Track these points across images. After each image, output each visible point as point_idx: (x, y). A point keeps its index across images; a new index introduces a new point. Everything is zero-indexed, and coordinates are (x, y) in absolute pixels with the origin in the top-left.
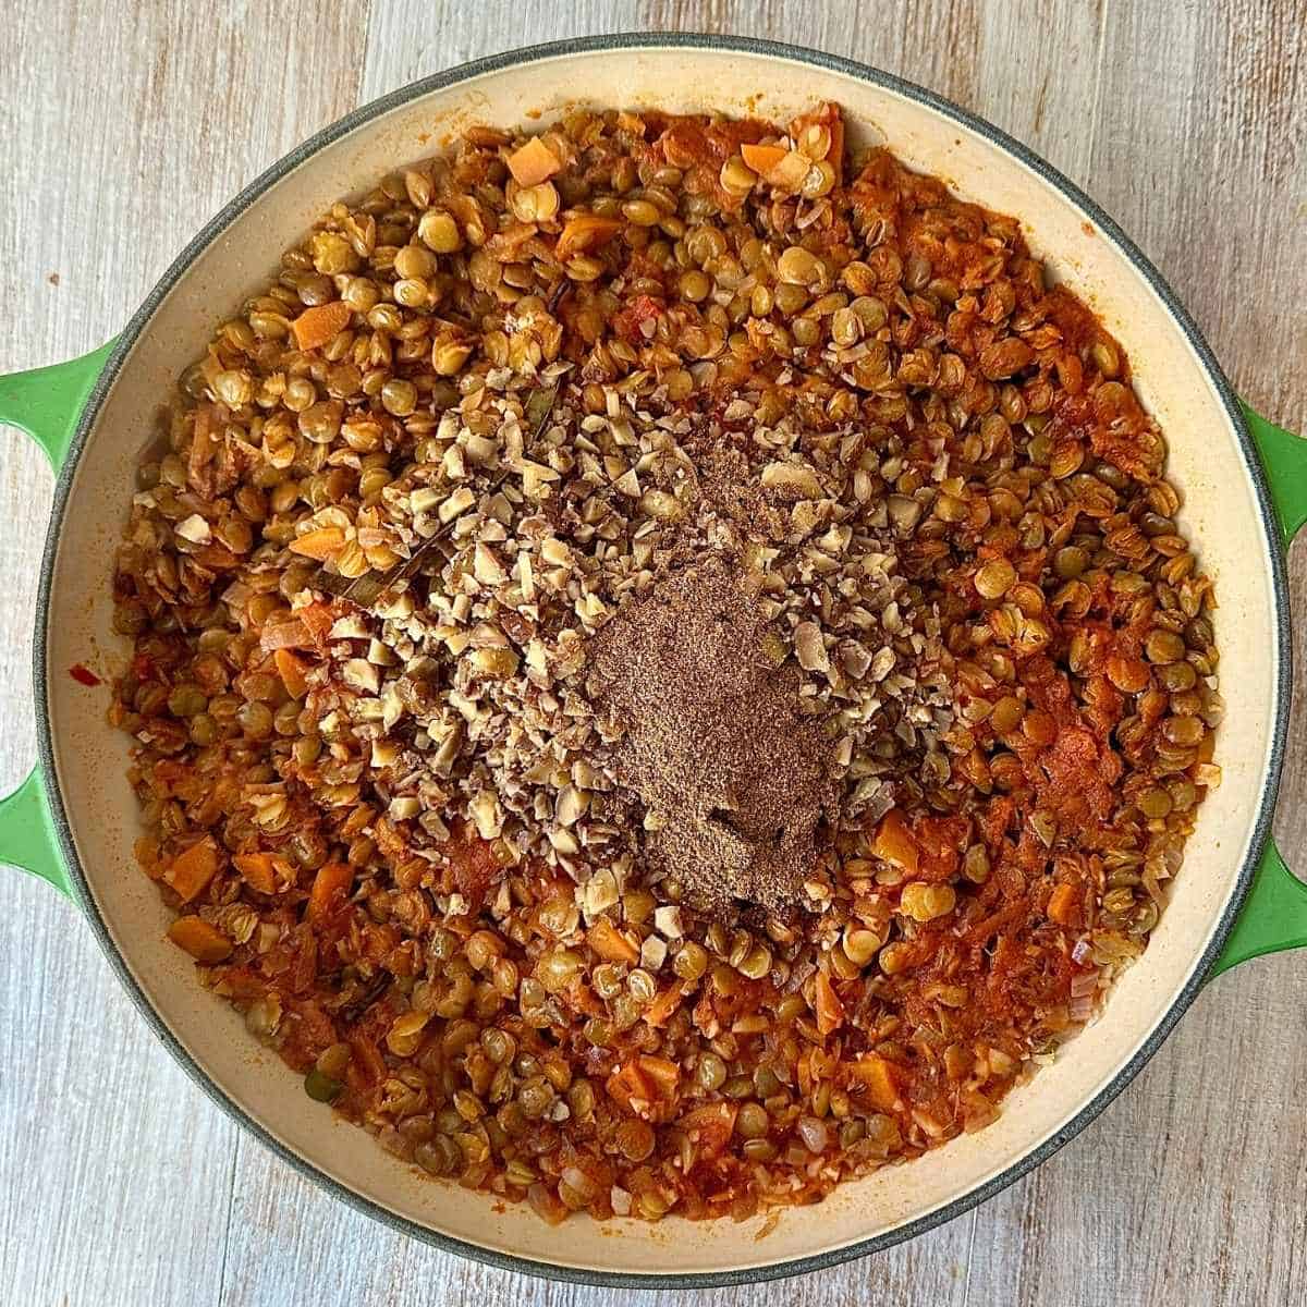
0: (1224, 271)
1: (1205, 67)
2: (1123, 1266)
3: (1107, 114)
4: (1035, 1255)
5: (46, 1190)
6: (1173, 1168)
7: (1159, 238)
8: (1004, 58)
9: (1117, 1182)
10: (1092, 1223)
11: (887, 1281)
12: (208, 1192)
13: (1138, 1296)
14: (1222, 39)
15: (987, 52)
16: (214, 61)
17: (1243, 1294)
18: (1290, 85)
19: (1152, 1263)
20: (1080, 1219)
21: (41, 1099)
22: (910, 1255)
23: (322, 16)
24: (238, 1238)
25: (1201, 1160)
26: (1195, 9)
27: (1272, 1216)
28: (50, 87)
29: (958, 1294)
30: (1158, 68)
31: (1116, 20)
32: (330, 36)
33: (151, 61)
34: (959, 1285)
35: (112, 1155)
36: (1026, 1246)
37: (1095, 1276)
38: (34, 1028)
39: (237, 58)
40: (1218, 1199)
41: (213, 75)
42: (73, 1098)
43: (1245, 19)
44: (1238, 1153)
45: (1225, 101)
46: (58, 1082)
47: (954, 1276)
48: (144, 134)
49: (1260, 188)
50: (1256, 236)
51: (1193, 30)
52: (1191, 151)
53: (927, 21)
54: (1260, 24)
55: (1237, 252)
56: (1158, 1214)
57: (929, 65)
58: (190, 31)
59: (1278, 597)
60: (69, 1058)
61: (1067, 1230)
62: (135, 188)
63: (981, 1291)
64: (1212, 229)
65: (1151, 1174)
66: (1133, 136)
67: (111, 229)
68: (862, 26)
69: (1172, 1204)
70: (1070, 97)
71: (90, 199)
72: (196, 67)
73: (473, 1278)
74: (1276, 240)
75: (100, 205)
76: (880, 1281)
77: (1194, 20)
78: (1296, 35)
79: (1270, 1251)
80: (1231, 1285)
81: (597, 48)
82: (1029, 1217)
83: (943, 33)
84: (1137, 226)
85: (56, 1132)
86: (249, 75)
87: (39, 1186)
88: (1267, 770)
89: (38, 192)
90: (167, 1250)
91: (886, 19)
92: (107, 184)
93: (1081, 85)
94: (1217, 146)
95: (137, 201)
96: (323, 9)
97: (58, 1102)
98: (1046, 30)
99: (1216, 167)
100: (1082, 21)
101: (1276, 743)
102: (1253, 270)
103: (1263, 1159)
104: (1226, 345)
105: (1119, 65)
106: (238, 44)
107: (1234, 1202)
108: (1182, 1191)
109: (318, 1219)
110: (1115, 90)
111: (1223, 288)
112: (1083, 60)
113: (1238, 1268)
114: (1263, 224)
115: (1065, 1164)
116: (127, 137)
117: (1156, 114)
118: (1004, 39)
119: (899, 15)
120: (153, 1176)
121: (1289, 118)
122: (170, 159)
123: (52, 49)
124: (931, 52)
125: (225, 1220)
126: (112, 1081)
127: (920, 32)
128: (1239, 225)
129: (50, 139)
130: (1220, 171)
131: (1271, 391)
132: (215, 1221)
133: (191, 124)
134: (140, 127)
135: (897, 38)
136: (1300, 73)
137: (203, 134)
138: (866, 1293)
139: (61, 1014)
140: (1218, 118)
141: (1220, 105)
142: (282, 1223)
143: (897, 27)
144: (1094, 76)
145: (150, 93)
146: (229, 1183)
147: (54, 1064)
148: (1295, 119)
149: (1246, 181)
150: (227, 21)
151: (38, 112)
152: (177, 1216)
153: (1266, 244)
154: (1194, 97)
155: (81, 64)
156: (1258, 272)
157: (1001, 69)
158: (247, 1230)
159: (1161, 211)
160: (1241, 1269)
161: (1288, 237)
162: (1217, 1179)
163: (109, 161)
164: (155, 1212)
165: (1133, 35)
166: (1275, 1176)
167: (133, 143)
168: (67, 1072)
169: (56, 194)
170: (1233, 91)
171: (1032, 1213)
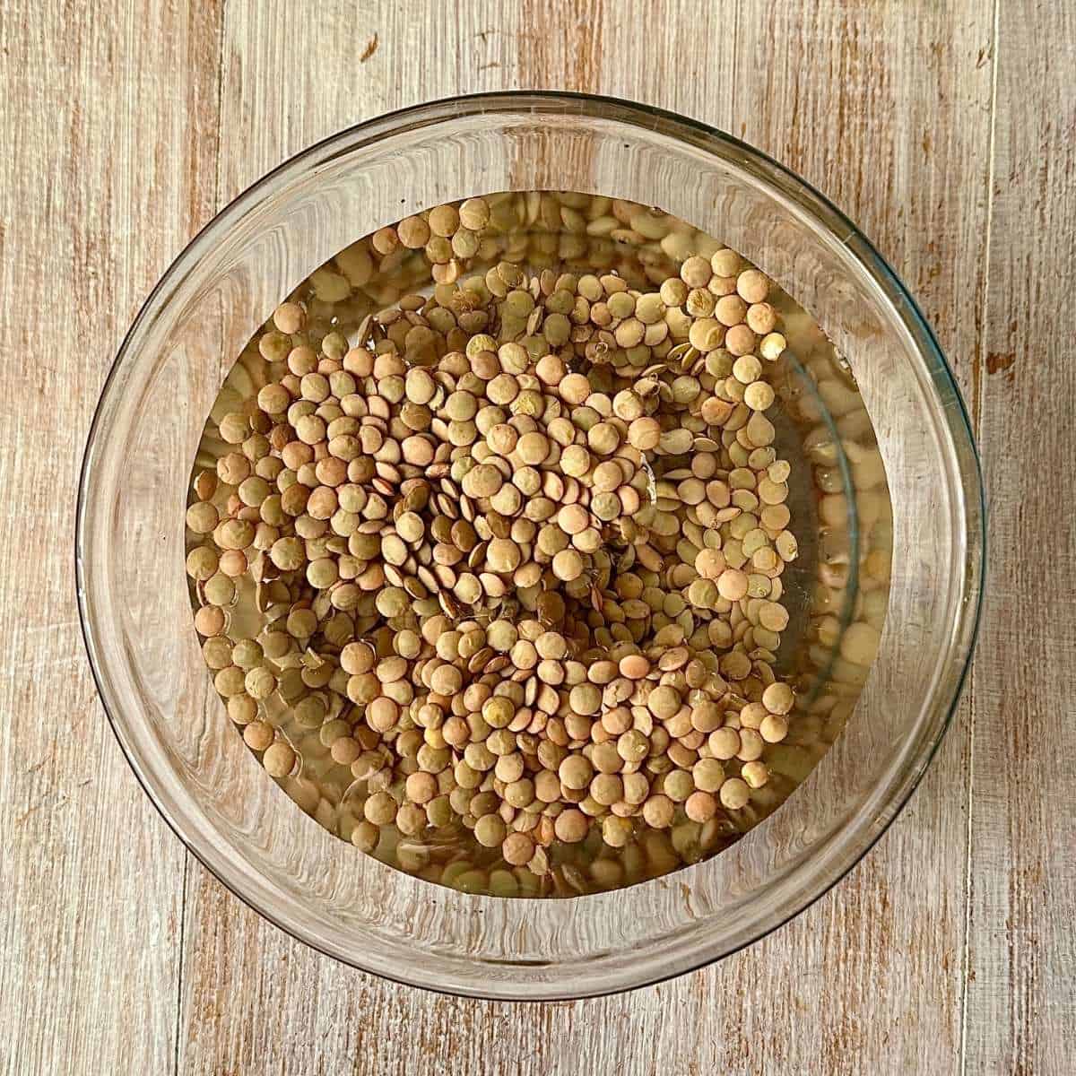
82: (1020, 1068)
115: (1053, 1007)
122: (35, 33)
126: (38, 1010)
171: (1023, 1063)
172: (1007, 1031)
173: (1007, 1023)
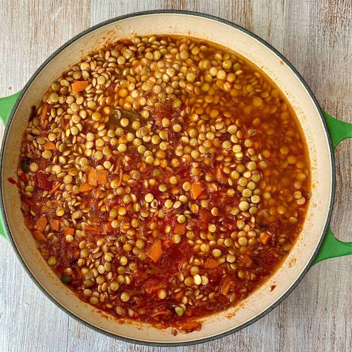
0: (320, 72)
1: (312, 17)
2: (307, 337)
3: (287, 31)
4: (283, 336)
5: (19, 330)
6: (318, 310)
7: (303, 63)
8: (259, 18)
9: (304, 315)
10: (297, 327)
11: (244, 344)
12: (62, 329)
13: (311, 345)
14: (317, 10)
15: (254, 16)
16: (50, 29)
17: (339, 343)
18: (335, 21)
19: (314, 336)
20: (295, 325)
21: (16, 306)
22: (250, 337)
23: (78, 16)
24: (71, 340)
25: (326, 308)
26: (309, 2)
27: (346, 322)
28: (7, 38)
29: (263, 347)
30: (300, 18)
31: (288, 6)
32: (80, 21)
33: (33, 29)
34: (263, 344)
35: (36, 320)
36: (281, 333)
37: (299, 340)
38: (14, 287)
39: (56, 28)
40: (331, 318)
41: (50, 32)
42: (25, 305)
43: (322, 4)
44: (335, 306)
45: (318, 26)
46: (21, 301)
47: (262, 342)
48: (32, 49)
49: (329, 49)
50: (328, 61)
51: (309, 8)
52: (310, 40)
53: (238, 9)
54: (327, 6)
55: (324, 66)
56: (315, 323)
57: (239, 20)
58: (43, 21)
59: (332, 163)
60: (23, 295)
61: (291, 328)
62: (31, 63)
63: (269, 345)
64: (317, 60)
65: (313, 312)
66: (294, 37)
67: (25, 74)
68: (221, 11)
69: (319, 320)
70: (277, 27)
71: (19, 67)
72: (45, 30)
73: (133, 348)
74: (334, 62)
75: (21, 69)
76: (242, 344)
77: (309, 5)
78: (336, 8)
79: (346, 331)
80: (336, 341)
81: (151, 14)
82: (281, 325)
83: (243, 11)
84: (297, 60)
85: (21, 315)
86: (59, 32)
87: (17, 329)
88: (329, 209)
89: (5, 66)
90: (51, 345)
91: (227, 9)
92: (23, 63)
93: (280, 24)
94: (317, 38)
95: (31, 66)
96: (78, 14)
97: (21, 306)
98: (270, 9)
99: (317, 43)
100: (279, 7)
101: (331, 202)
102: (328, 71)
103: (343, 307)
104: (322, 91)
105: (289, 18)
106: (56, 24)
107: (335, 319)
108: (321, 316)
109: (91, 334)
110: (289, 25)
111: (320, 75)
112: (280, 17)
113: (337, 336)
114: (330, 58)
115: (290, 311)
116: (28, 50)
117: (300, 31)
118: (259, 13)
119: (230, 8)
120: (47, 325)
121: (335, 30)
122: (39, 55)
123: (7, 28)
124: (240, 16)
125: (66, 336)
126: (35, 300)
127: (237, 12)
128: (324, 59)
129: (7, 52)
130: (318, 45)
131: (335, 102)
132: (64, 337)
133: (44, 45)
134: (31, 47)
135: (230, 14)
136: (338, 18)
137: (48, 48)
138: (238, 348)
139: (21, 283)
140: (317, 30)
141: (317, 27)
142: (82, 336)
143: (230, 11)
144: (283, 21)
145: (33, 38)
146: (67, 326)
147: (19, 297)
148: (337, 30)
149: (325, 47)
150: (53, 18)
151: (4, 45)
152: (54, 336)
153: (331, 63)
154: (310, 26)
155: (15, 31)
156: (329, 71)
157: (258, 20)
158: (72, 338)
159: (303, 56)
160: (338, 337)
161: (337, 61)
162: (331, 313)
163: (23, 56)
164: (48, 335)
165: (293, 10)
166: (346, 311)
167: (29, 51)
168: (23, 298)
169: (10, 66)
170: (320, 24)
171: (282, 324)
172: (278, 316)
173: (278, 314)
